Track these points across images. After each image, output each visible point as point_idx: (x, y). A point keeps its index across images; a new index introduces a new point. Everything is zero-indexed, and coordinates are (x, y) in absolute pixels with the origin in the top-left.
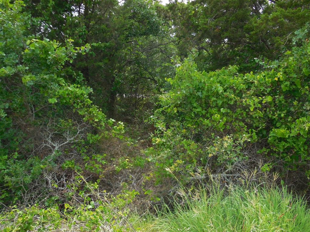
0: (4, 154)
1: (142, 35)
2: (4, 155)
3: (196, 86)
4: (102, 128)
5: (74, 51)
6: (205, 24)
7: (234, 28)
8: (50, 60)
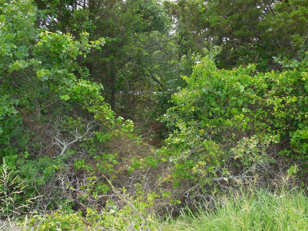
0: (13, 153)
1: (144, 31)
2: (13, 155)
3: (215, 84)
4: (112, 126)
5: (88, 45)
6: (219, 21)
7: (247, 26)
8: (62, 54)
